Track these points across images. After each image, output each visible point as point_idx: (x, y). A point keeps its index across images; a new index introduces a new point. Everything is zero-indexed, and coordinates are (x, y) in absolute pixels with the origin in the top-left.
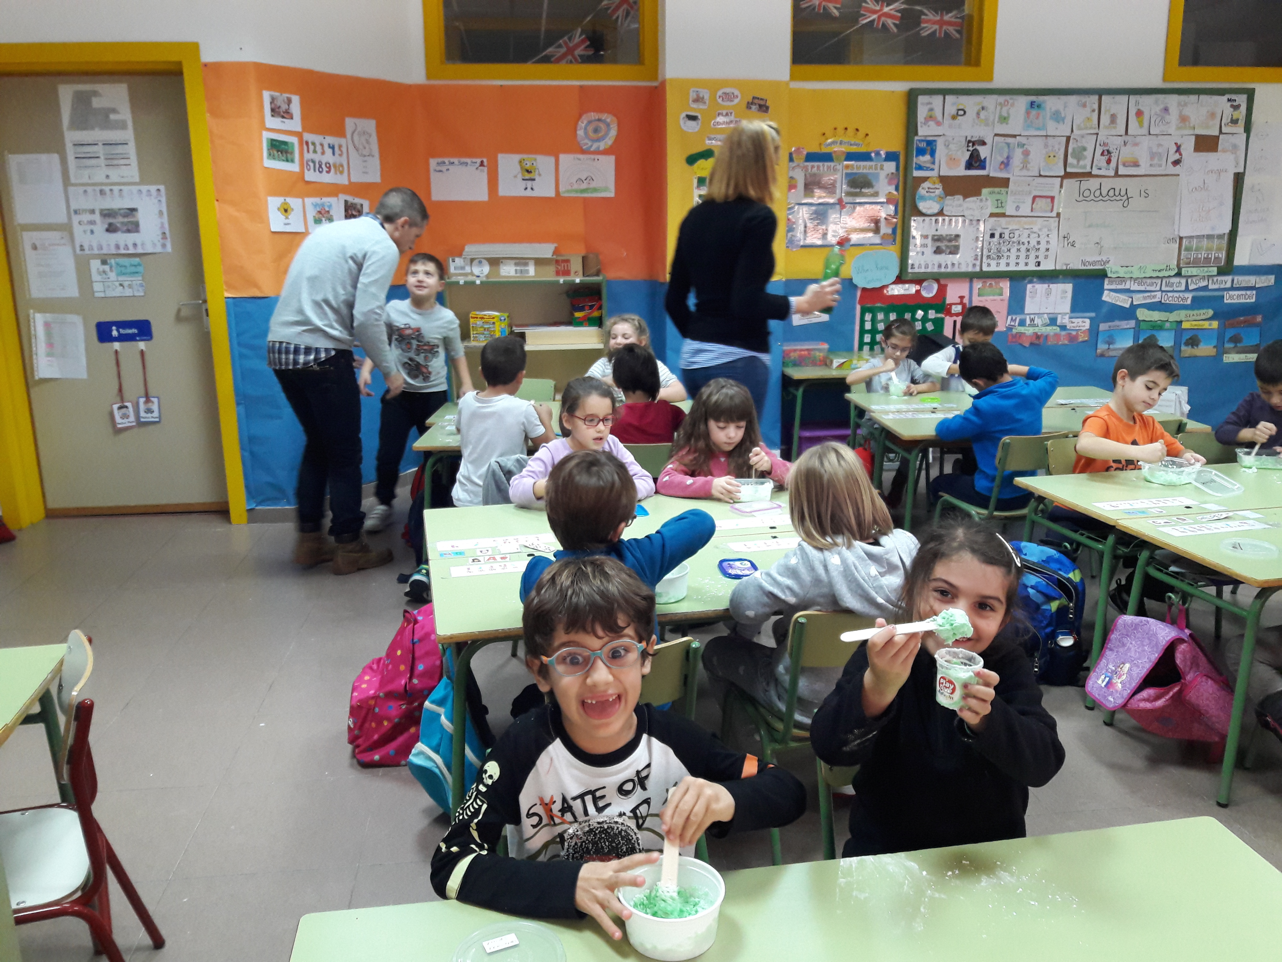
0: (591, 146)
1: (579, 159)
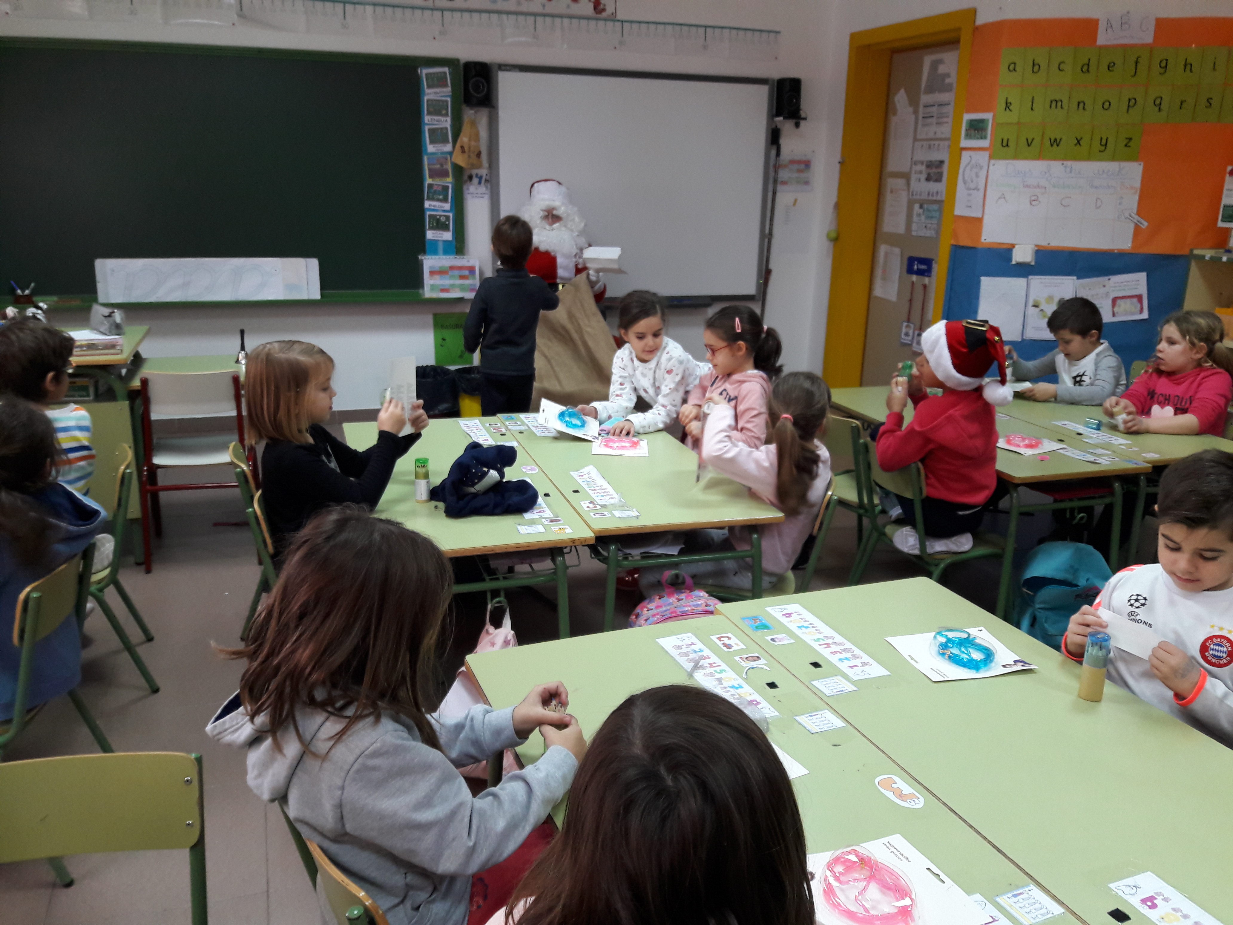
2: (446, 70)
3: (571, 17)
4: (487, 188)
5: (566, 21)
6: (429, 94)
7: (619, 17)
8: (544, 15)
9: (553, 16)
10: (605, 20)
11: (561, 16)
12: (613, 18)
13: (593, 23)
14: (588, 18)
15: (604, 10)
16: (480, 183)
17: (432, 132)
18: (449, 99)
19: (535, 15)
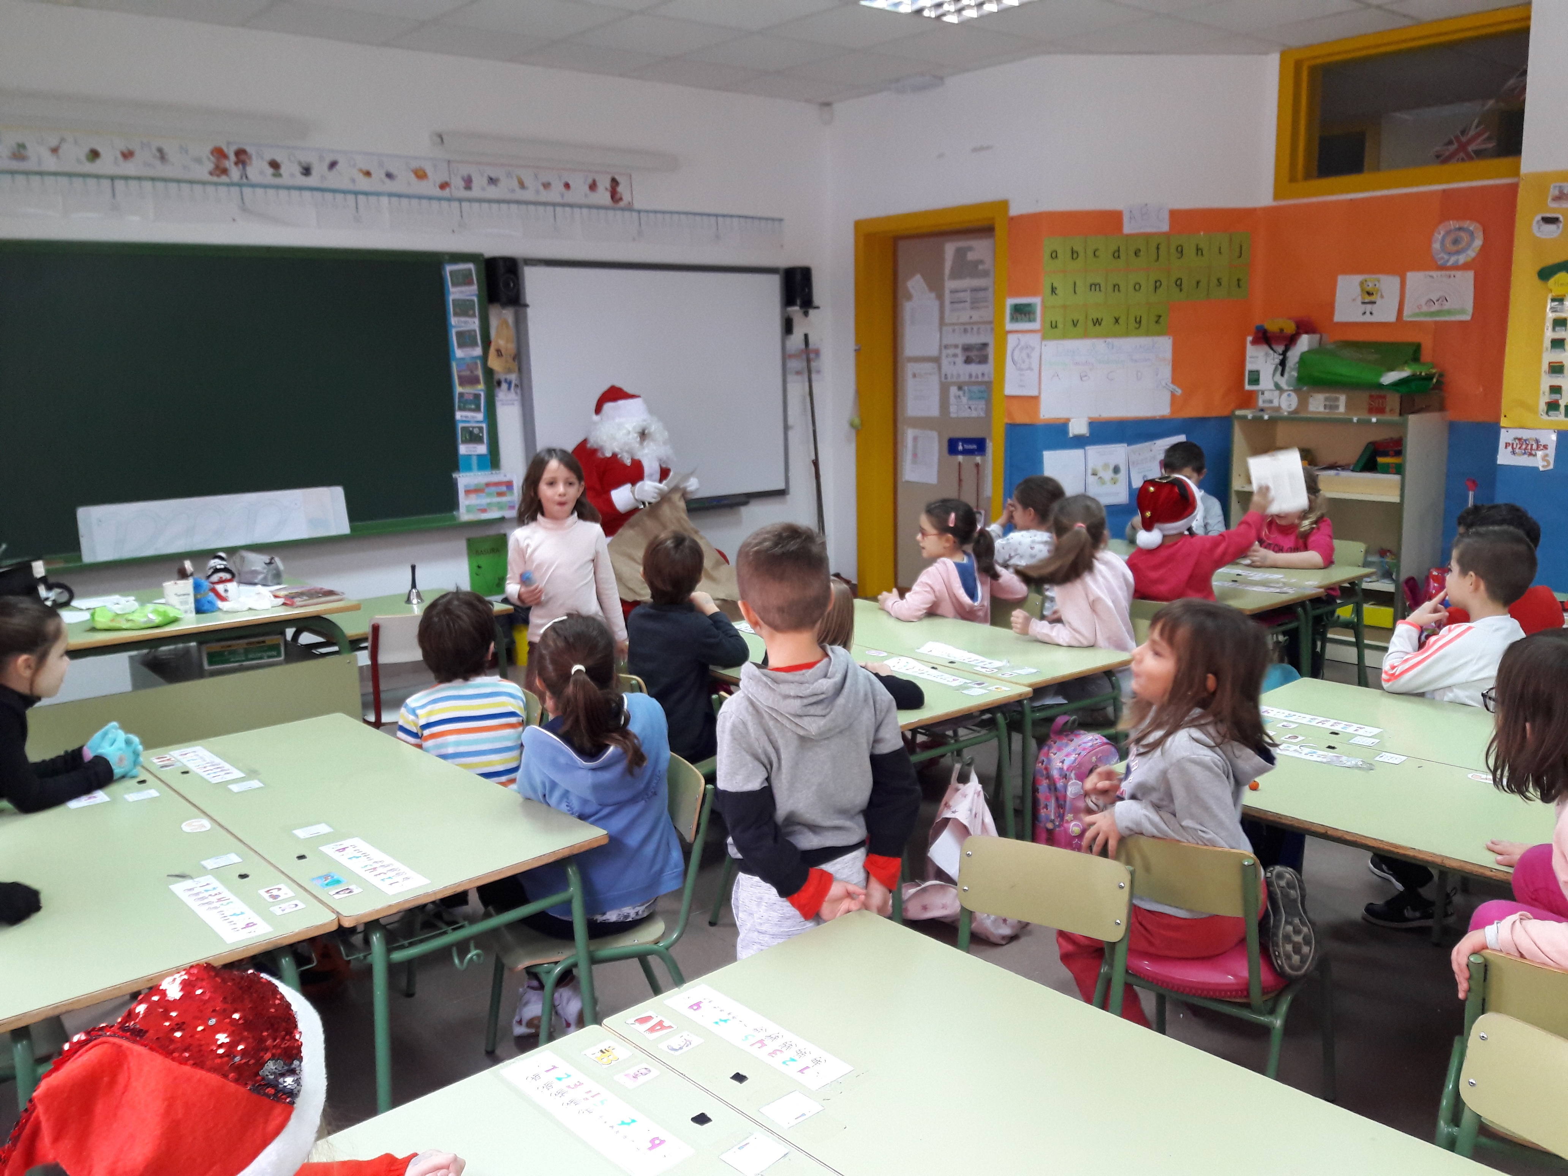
0: (1448, 261)
1: (1432, 277)
2: (471, 266)
3: (589, 207)
4: (516, 393)
5: (585, 211)
6: (455, 293)
7: (637, 206)
8: (564, 205)
9: (571, 206)
10: (623, 209)
11: (580, 206)
12: (629, 208)
13: (611, 213)
14: (606, 208)
15: (621, 199)
16: (509, 388)
17: (460, 334)
18: (475, 299)
19: (554, 205)
